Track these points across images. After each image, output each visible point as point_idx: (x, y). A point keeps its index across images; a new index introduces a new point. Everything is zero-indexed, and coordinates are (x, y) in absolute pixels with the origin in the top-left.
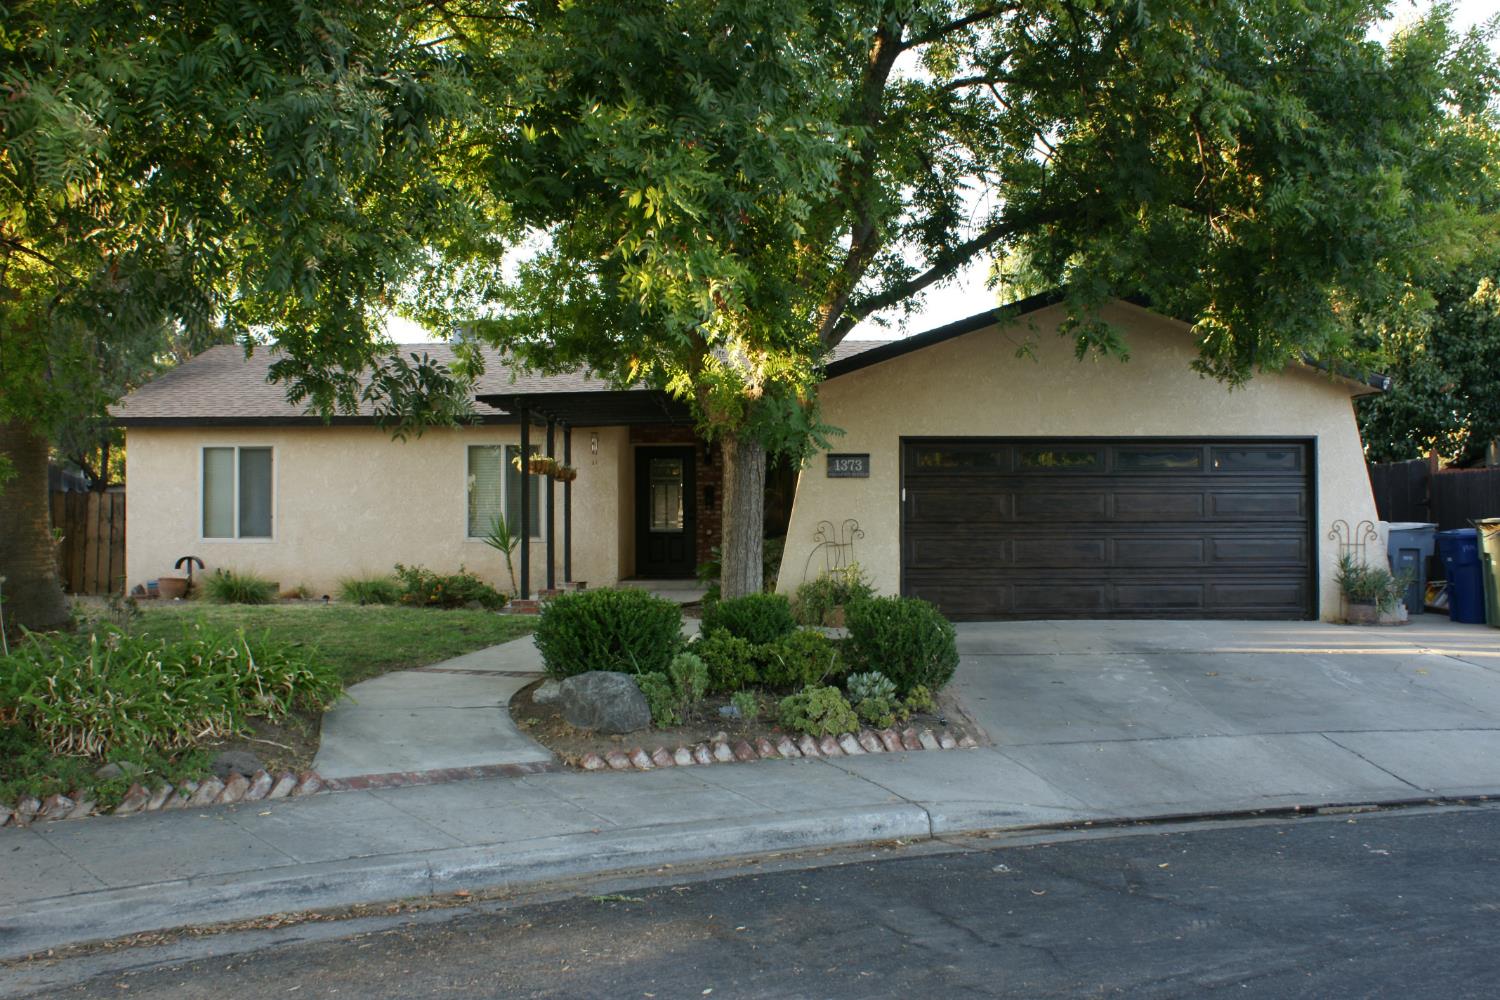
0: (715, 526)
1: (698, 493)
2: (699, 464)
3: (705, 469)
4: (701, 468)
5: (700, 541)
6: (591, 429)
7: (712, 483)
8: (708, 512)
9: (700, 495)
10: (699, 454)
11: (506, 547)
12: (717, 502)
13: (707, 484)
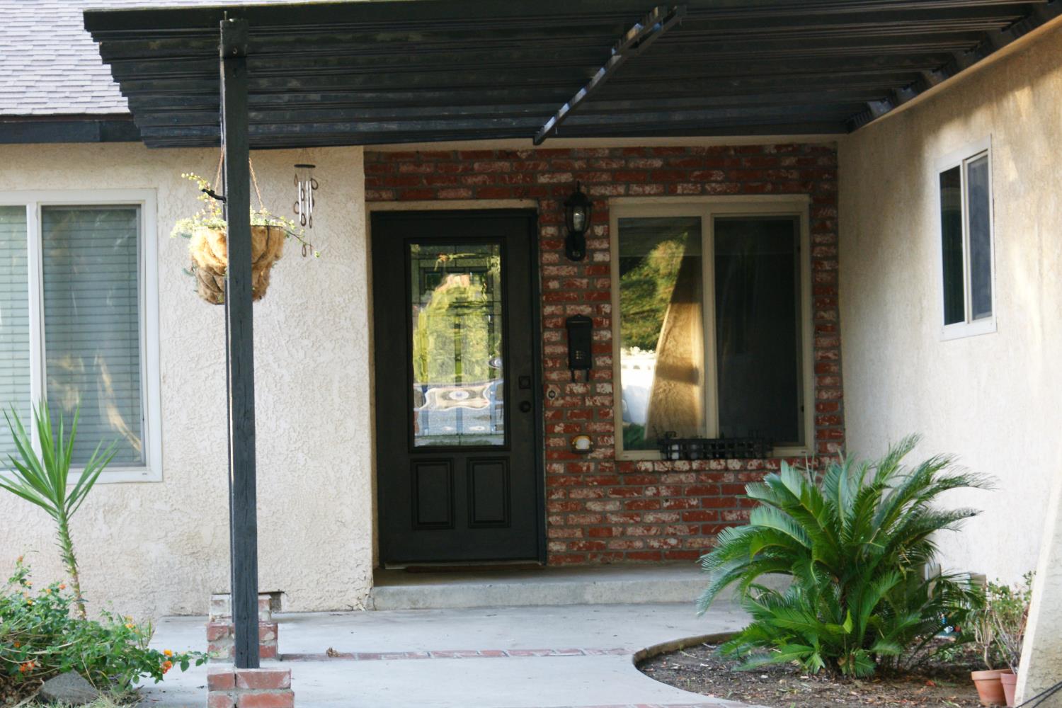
0: (598, 427)
1: (551, 336)
2: (548, 257)
3: (566, 271)
4: (553, 267)
5: (558, 468)
6: (298, 155)
7: (586, 310)
8: (579, 389)
9: (554, 343)
10: (549, 231)
11: (60, 500)
12: (600, 361)
13: (571, 310)
